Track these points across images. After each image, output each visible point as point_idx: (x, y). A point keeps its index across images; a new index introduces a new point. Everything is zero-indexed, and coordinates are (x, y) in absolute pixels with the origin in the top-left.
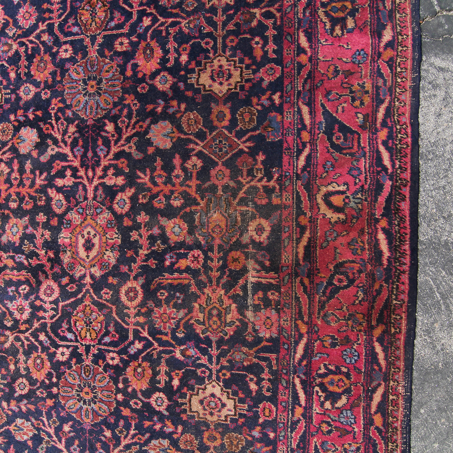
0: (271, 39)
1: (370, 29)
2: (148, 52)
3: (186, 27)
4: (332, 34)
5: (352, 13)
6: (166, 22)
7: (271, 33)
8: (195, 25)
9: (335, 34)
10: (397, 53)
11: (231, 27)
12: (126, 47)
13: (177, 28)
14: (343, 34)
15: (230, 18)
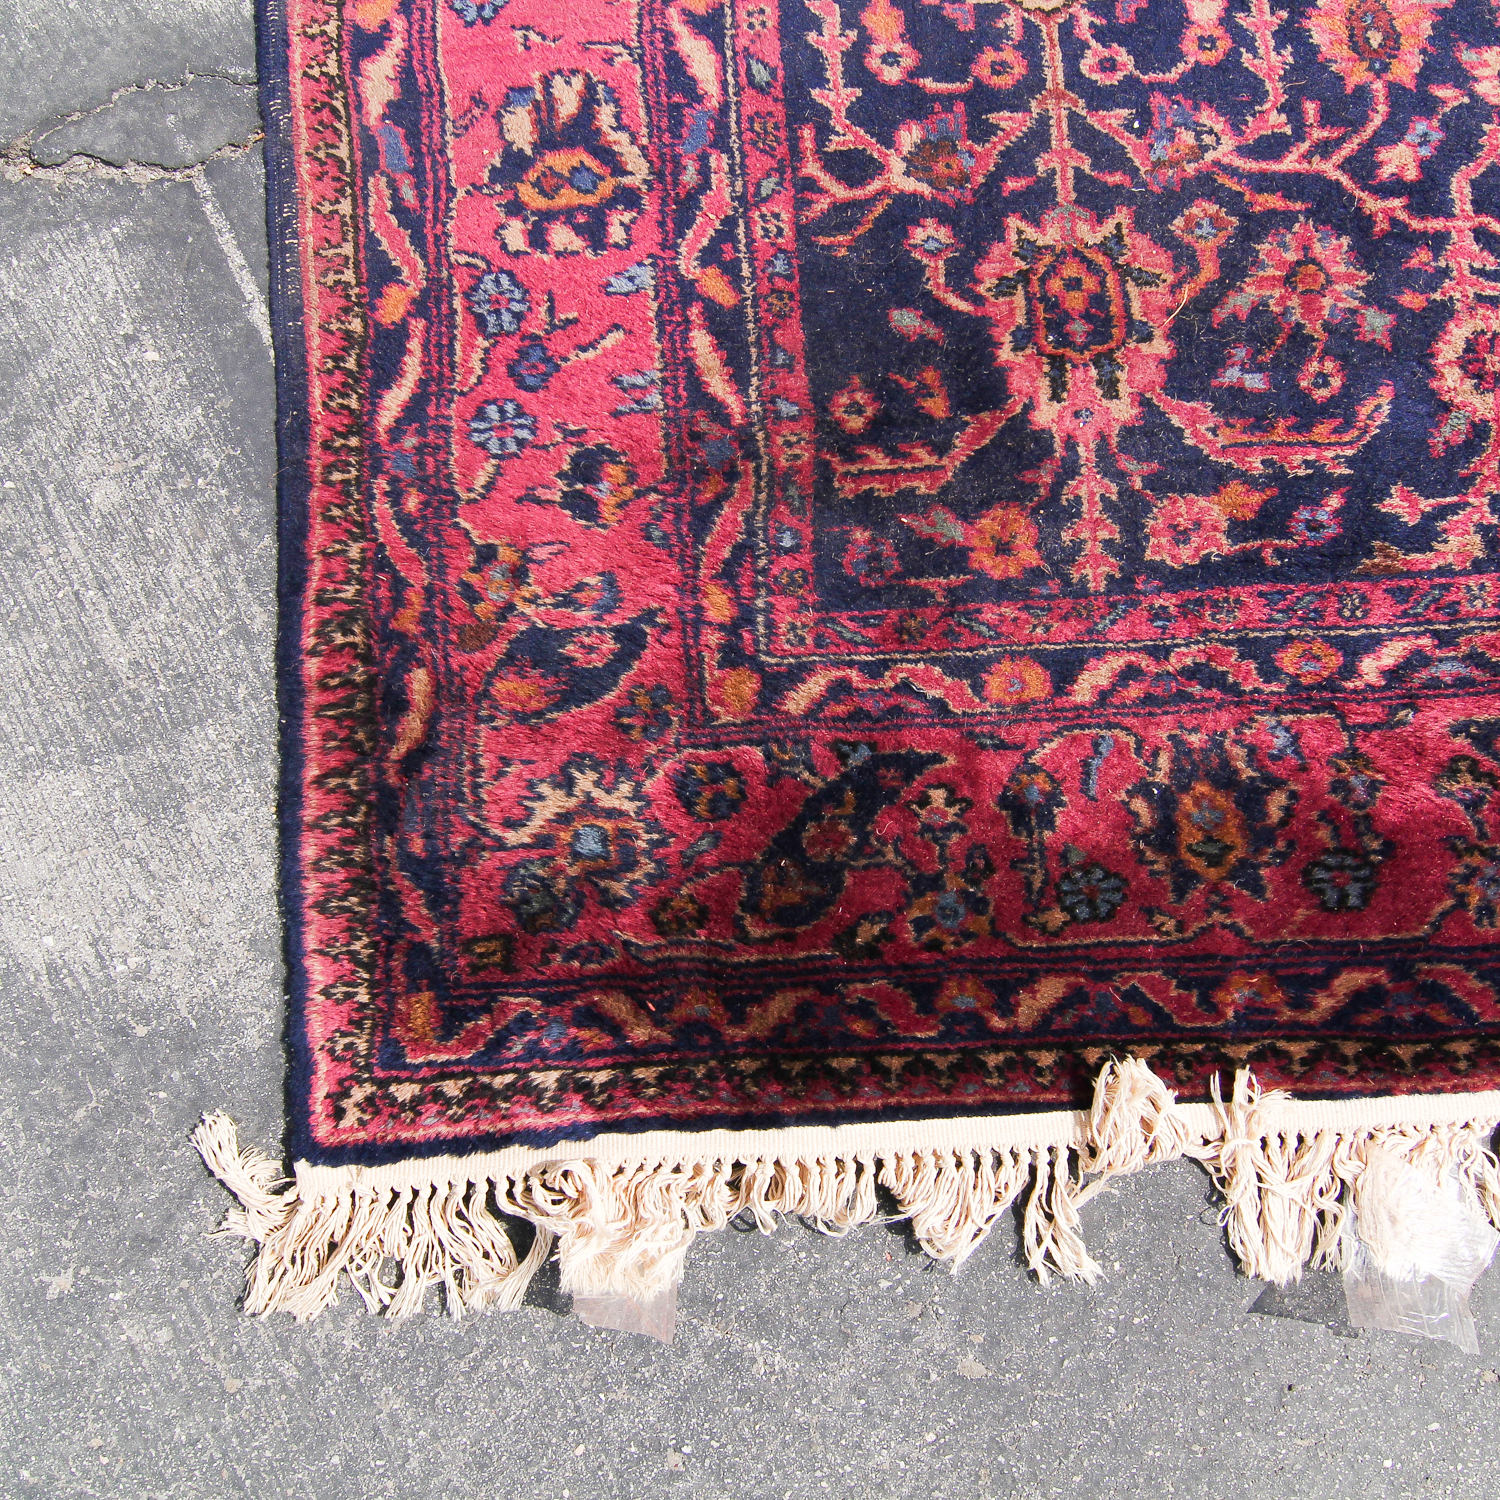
0: (835, 71)
1: (443, 105)
2: (1376, 39)
3: (1211, 132)
4: (590, 87)
5: (514, 164)
6: (1306, 157)
7: (836, 96)
8: (1172, 139)
9: (578, 82)
10: (339, 12)
11: (1010, 124)
12: (1486, 64)
13: (1253, 129)
14: (547, 83)
15: (1017, 158)
